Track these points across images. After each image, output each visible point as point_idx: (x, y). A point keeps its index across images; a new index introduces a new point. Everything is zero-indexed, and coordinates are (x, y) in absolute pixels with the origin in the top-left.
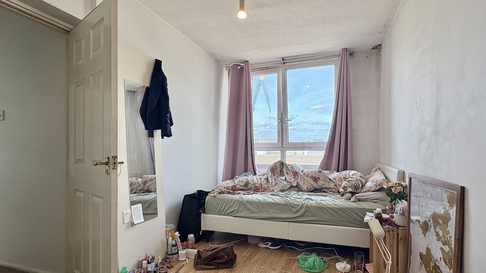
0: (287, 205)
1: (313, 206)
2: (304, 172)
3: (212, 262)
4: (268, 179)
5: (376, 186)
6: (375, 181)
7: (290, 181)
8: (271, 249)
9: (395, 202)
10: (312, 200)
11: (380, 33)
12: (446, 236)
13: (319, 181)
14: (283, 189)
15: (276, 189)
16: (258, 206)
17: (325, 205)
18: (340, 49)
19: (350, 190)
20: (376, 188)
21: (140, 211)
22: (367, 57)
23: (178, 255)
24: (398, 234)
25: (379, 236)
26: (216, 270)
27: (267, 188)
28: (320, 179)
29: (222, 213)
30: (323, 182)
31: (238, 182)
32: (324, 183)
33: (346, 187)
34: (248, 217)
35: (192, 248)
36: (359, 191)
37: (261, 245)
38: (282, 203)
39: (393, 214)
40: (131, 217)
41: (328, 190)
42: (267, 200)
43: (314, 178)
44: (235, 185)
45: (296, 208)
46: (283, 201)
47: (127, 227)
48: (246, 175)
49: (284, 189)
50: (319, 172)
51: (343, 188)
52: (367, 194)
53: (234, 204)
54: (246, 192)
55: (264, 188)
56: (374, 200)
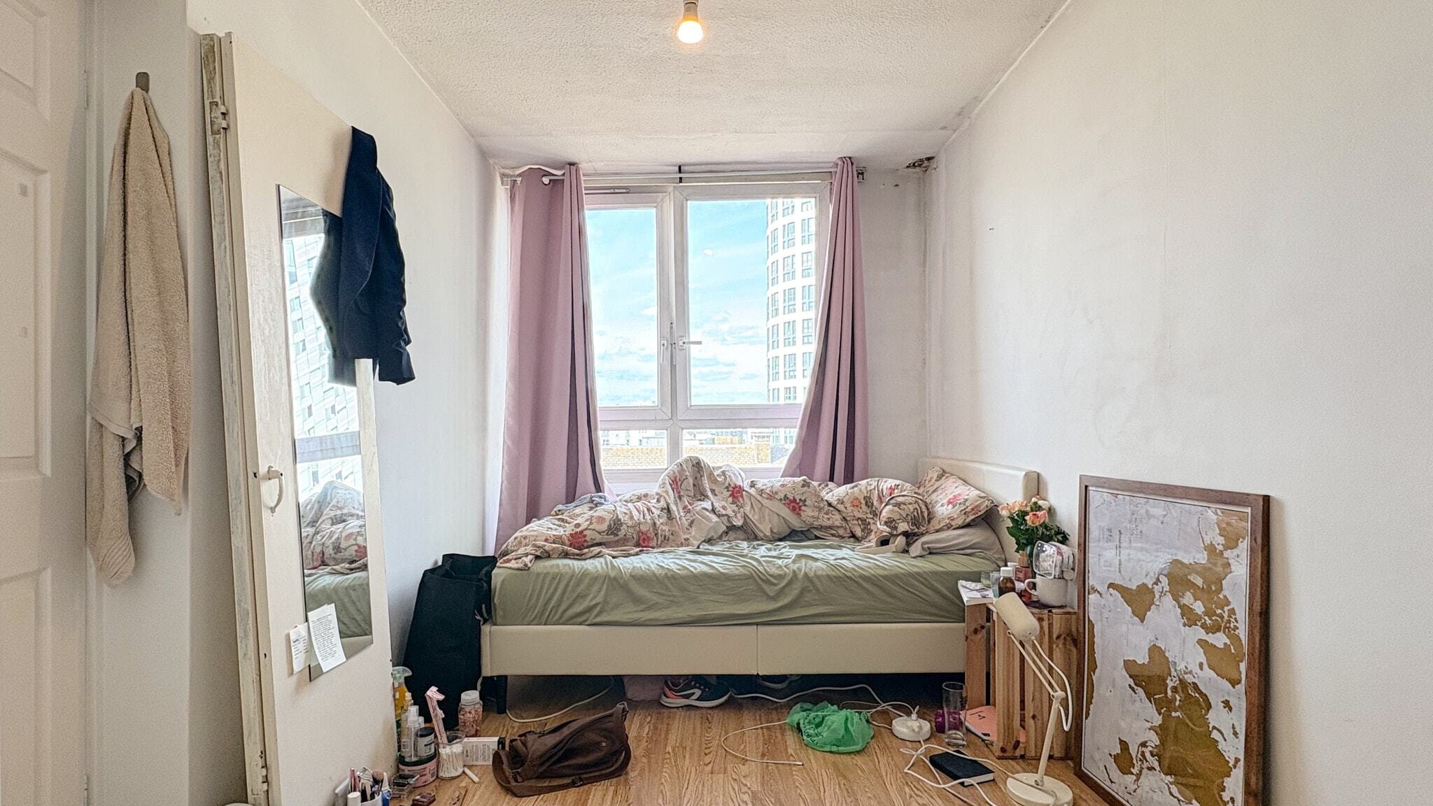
0: (750, 577)
1: (822, 576)
2: (759, 486)
3: (560, 765)
4: (668, 510)
5: (965, 514)
6: (961, 501)
7: (724, 512)
8: (701, 707)
9: (1032, 549)
10: (816, 560)
11: (944, 128)
12: (1219, 611)
13: (803, 508)
14: (709, 536)
15: (695, 538)
16: (668, 589)
17: (853, 569)
18: (834, 157)
19: (903, 527)
20: (965, 520)
21: (331, 627)
22: (897, 185)
23: (438, 763)
24: (1050, 625)
25: (1029, 632)
26: (578, 788)
27: (671, 536)
28: (807, 503)
29: (553, 618)
30: (813, 511)
31: (588, 523)
32: (816, 514)
33: (894, 520)
34: (636, 622)
35: (475, 735)
36: (924, 529)
37: (670, 700)
38: (737, 572)
39: (1034, 577)
40: (310, 649)
41: (825, 532)
42: (692, 569)
43: (791, 502)
44: (581, 532)
45: (775, 585)
46: (739, 568)
47: (299, 687)
48: (594, 502)
49: (712, 536)
50: (803, 486)
51: (886, 523)
52: (950, 535)
53: (590, 586)
54: (616, 549)
55: (663, 536)
56: (963, 550)
